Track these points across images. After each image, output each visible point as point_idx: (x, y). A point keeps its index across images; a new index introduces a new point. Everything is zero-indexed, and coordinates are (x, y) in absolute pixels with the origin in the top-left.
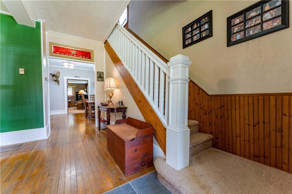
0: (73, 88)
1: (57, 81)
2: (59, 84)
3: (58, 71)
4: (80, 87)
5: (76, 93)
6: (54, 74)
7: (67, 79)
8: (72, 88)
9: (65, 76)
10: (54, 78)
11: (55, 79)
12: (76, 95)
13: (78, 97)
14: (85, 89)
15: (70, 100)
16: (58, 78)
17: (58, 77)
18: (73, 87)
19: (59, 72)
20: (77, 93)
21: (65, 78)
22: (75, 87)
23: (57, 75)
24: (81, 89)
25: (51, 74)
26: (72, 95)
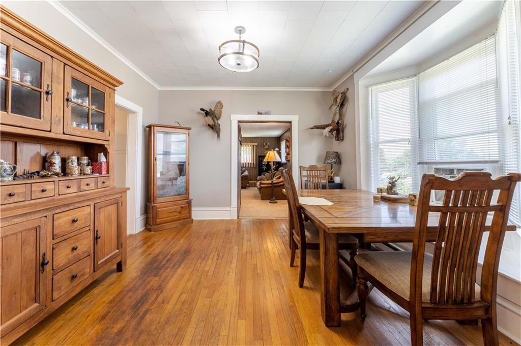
0: (253, 146)
1: (214, 128)
2: (218, 136)
3: (217, 101)
4: (266, 144)
5: (258, 158)
6: (210, 109)
7: (239, 122)
8: (251, 147)
9: (233, 114)
10: (209, 120)
11: (211, 123)
12: (258, 162)
13: (261, 167)
14: (277, 149)
15: (246, 173)
16: (218, 120)
17: (217, 116)
18: (253, 144)
19: (220, 105)
20: (260, 158)
21: (235, 118)
22: (256, 144)
23: (216, 112)
24: (268, 149)
25: (202, 110)
26: (251, 161)
